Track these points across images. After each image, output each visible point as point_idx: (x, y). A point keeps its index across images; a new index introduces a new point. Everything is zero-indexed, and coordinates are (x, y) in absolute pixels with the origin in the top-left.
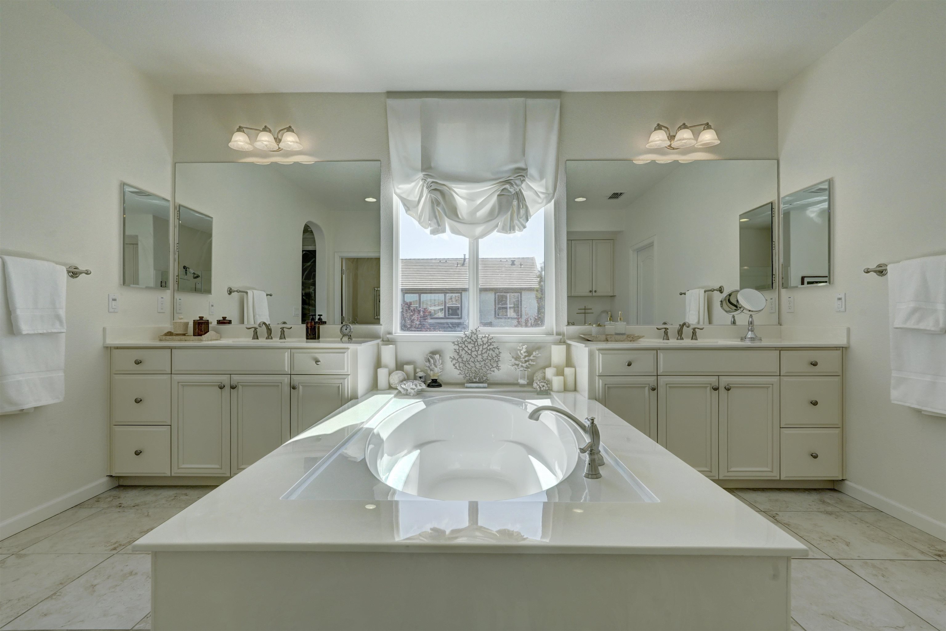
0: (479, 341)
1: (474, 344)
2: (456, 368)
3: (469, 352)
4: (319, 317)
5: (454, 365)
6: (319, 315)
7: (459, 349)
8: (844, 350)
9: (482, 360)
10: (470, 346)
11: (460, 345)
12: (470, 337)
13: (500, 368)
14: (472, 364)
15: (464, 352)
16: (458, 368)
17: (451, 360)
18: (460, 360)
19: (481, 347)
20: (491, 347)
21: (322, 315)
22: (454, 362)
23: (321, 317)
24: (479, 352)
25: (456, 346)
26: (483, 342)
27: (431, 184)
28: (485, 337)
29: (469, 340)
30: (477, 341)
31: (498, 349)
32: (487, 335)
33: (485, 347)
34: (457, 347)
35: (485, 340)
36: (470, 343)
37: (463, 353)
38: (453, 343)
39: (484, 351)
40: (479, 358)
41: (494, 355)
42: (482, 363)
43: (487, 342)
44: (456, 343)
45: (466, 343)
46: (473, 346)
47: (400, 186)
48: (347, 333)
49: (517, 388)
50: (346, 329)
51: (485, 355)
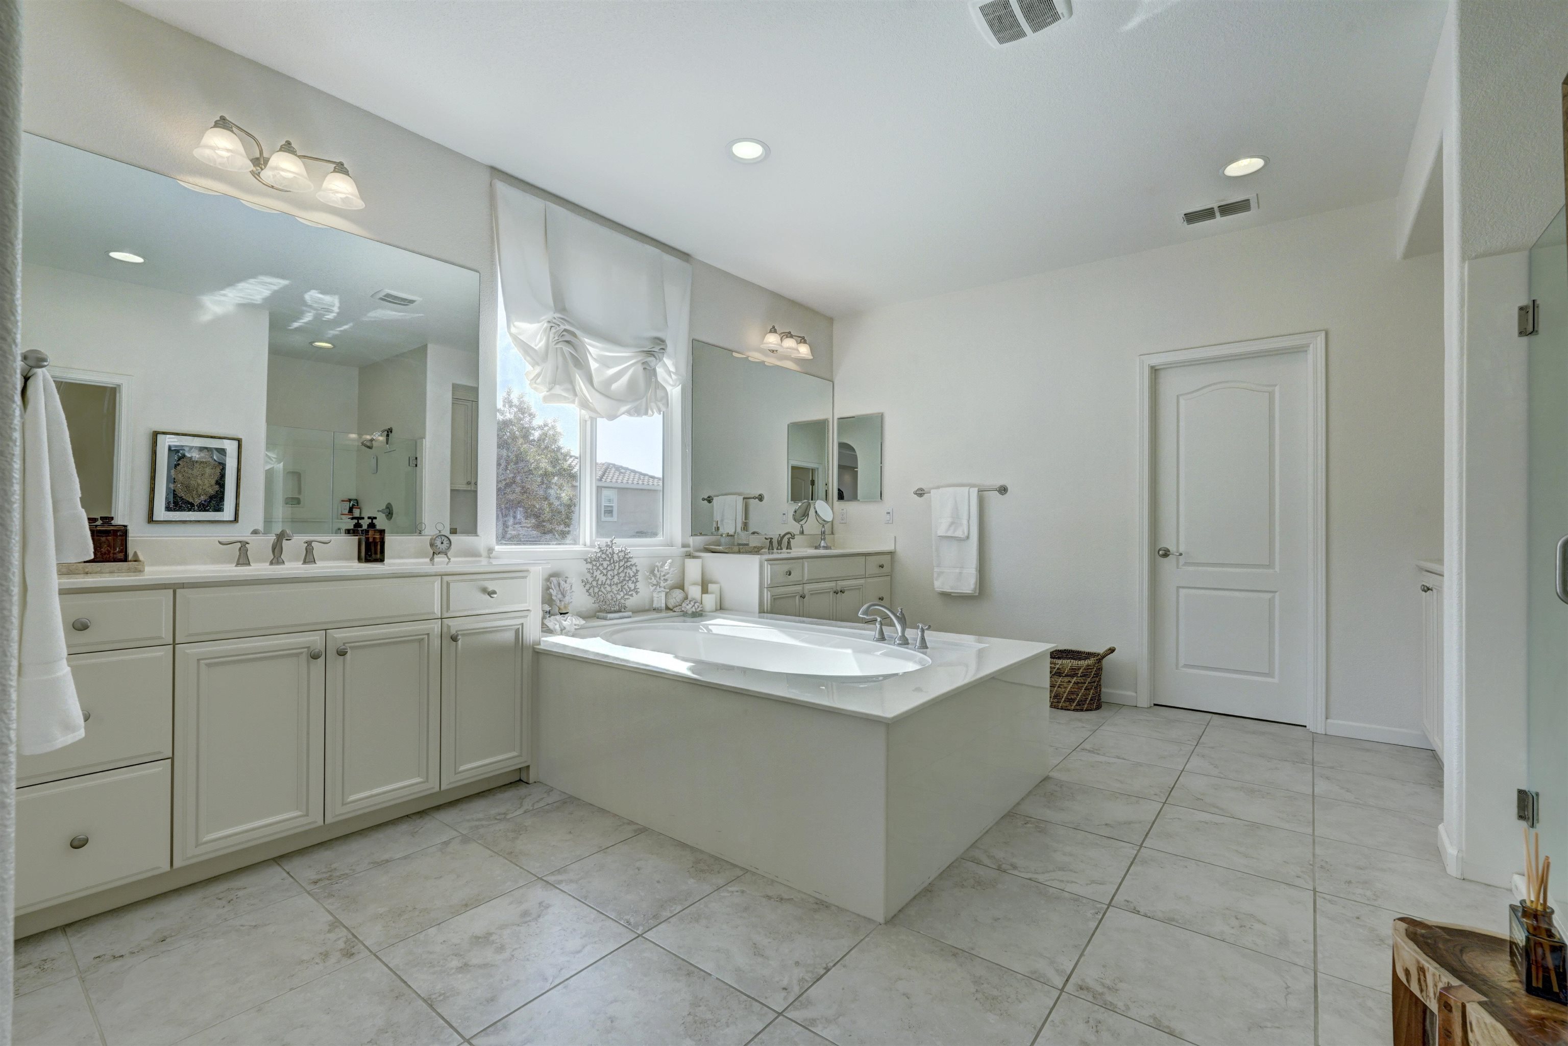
0: (616, 558)
1: (610, 561)
2: (590, 595)
3: (605, 571)
4: (370, 521)
5: (587, 591)
6: (369, 518)
7: (592, 569)
8: (891, 554)
9: (619, 582)
10: (605, 564)
11: (594, 563)
12: (604, 551)
13: (638, 590)
14: (609, 589)
15: (599, 572)
16: (592, 594)
17: (584, 583)
18: (594, 583)
19: (617, 564)
20: (629, 564)
21: (375, 518)
22: (588, 586)
23: (374, 521)
24: (616, 572)
25: (589, 564)
26: (619, 557)
27: (564, 333)
28: (622, 551)
29: (604, 556)
30: (612, 557)
31: (636, 566)
32: (623, 549)
33: (622, 564)
34: (590, 566)
35: (622, 554)
36: (605, 560)
37: (597, 573)
38: (586, 560)
39: (622, 569)
40: (616, 580)
41: (632, 574)
42: (619, 586)
43: (624, 558)
44: (589, 560)
45: (601, 559)
46: (608, 563)
47: (517, 323)
48: (444, 549)
49: (655, 615)
50: (442, 543)
51: (622, 575)
